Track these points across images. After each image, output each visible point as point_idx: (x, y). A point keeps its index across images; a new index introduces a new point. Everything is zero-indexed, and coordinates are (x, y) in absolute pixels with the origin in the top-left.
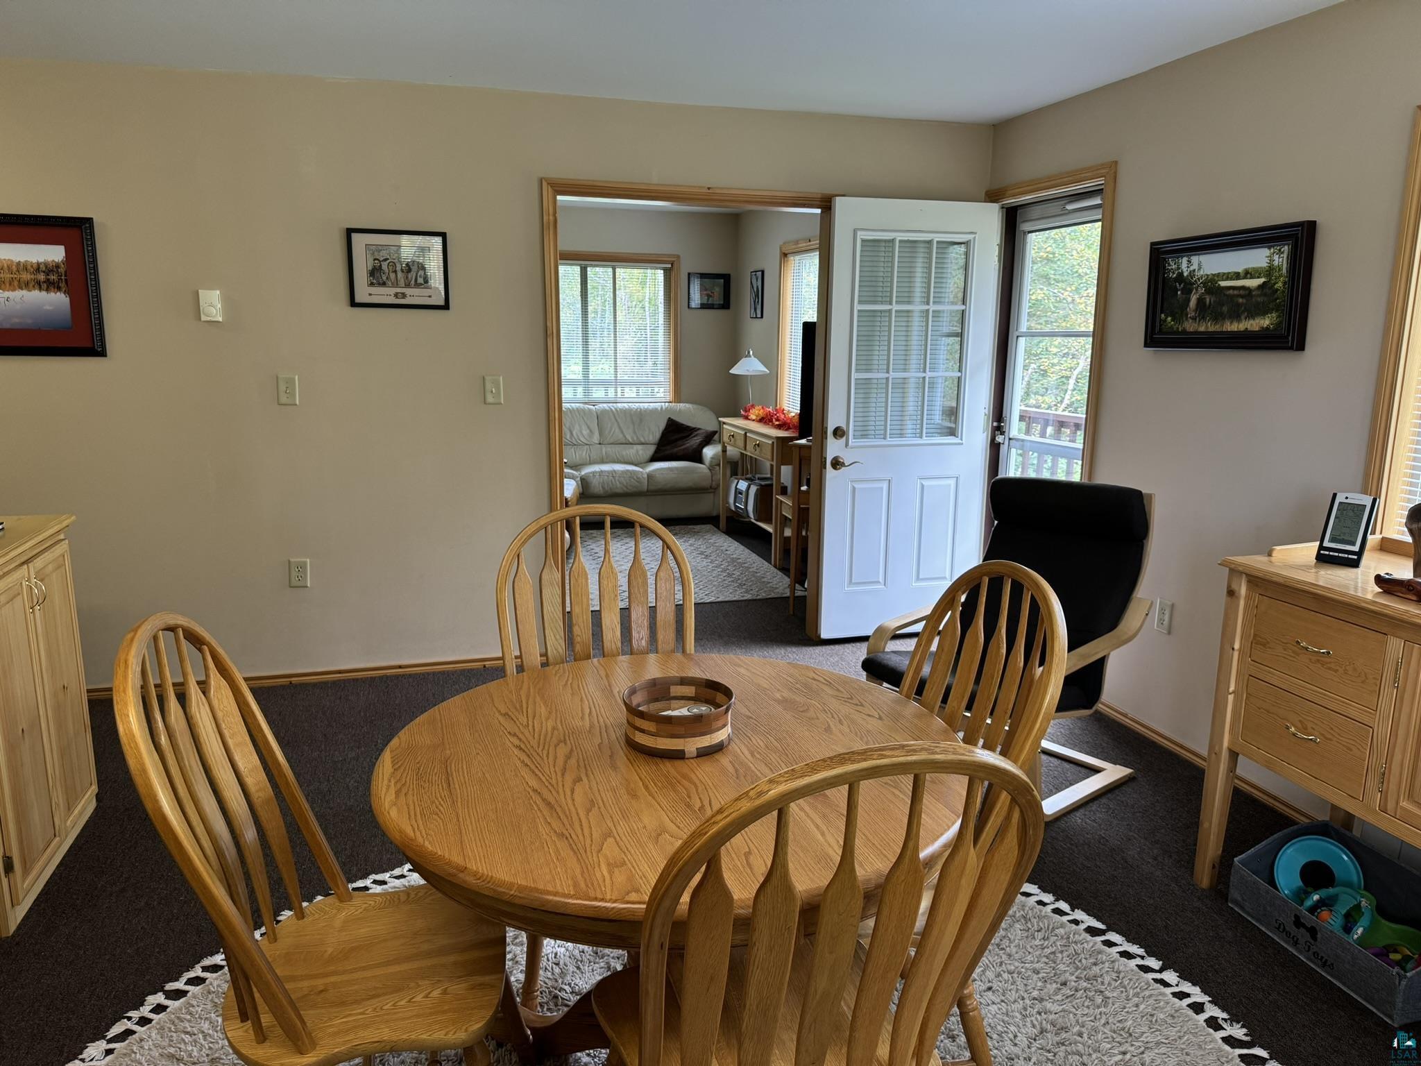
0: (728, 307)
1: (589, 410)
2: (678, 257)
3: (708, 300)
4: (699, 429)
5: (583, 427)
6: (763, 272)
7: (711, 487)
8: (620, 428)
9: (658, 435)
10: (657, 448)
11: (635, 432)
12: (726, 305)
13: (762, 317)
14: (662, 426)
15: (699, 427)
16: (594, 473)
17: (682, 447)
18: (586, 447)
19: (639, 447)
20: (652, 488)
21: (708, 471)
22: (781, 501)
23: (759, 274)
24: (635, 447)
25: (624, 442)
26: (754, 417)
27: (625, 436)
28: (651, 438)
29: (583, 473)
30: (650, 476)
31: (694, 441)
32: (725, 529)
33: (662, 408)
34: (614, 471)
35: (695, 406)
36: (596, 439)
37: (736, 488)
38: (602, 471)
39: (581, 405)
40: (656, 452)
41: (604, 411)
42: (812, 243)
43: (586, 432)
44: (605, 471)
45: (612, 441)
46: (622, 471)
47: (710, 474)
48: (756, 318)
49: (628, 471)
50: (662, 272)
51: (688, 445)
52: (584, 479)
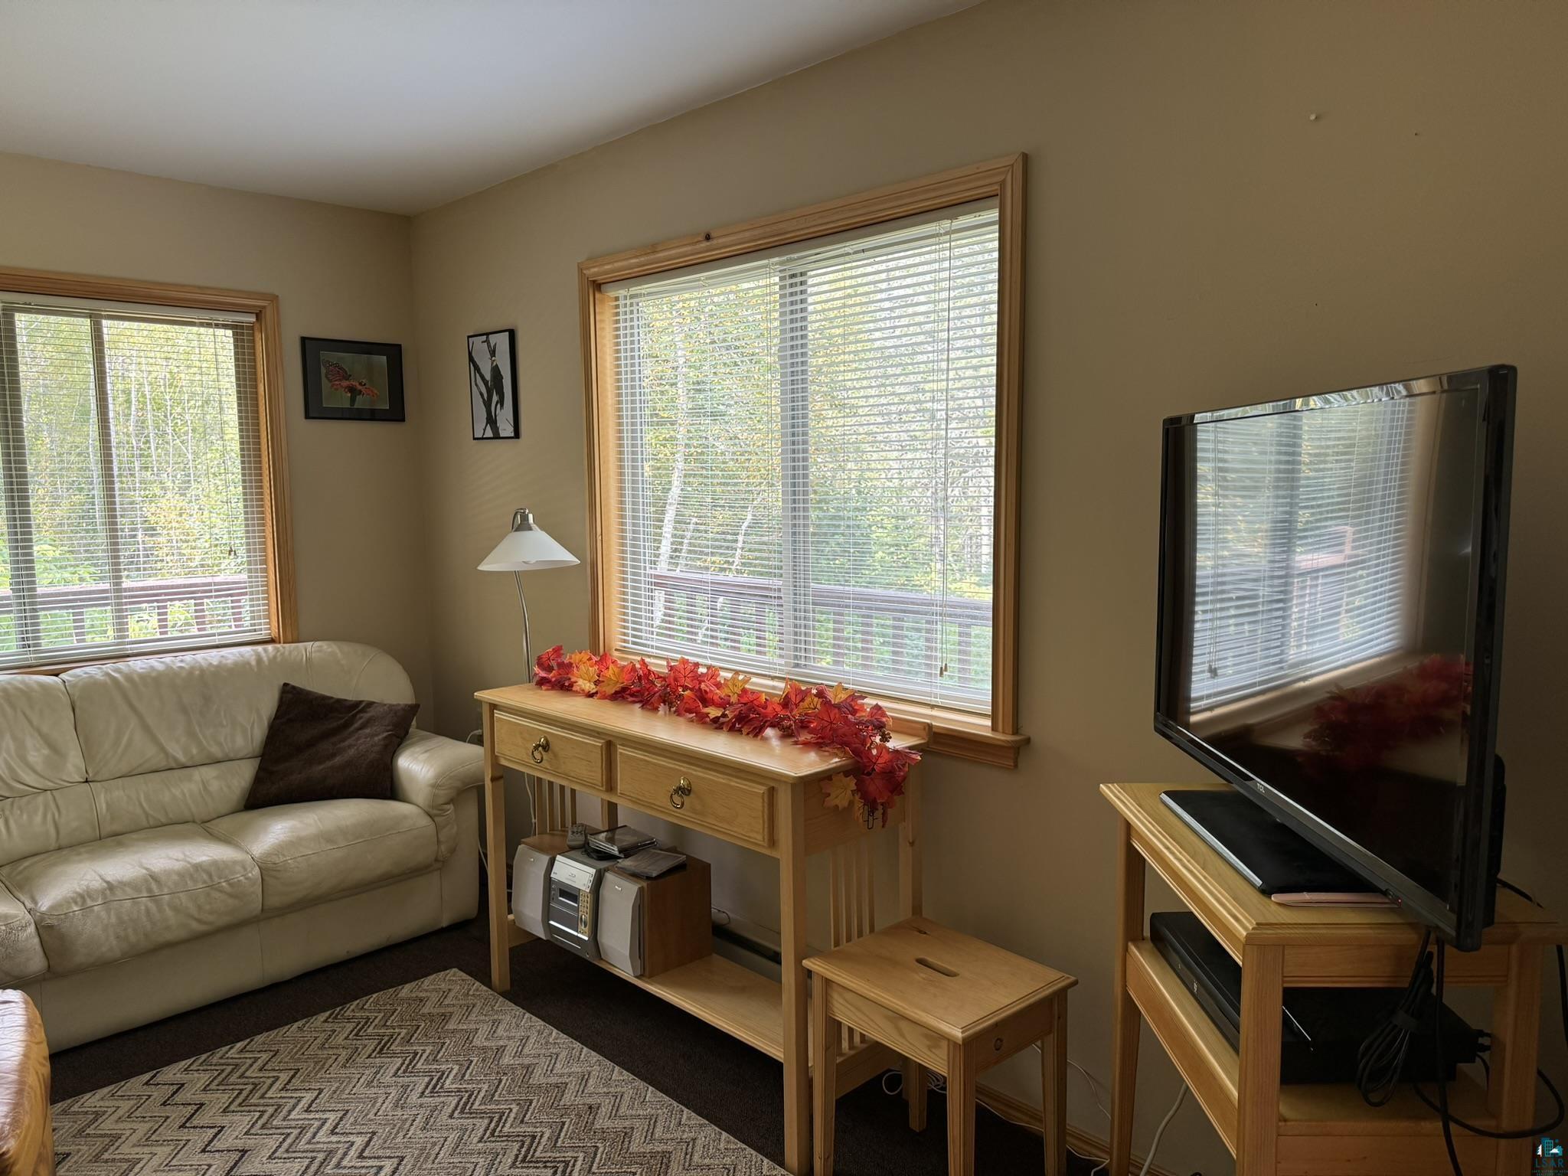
0: (401, 418)
1: (43, 687)
2: (274, 299)
3: (353, 400)
4: (370, 704)
5: (30, 743)
6: (512, 334)
7: (436, 860)
8: (146, 728)
9: (258, 733)
10: (261, 769)
11: (191, 734)
12: (395, 413)
13: (517, 435)
14: (268, 705)
15: (366, 697)
16: (83, 898)
17: (338, 760)
18: (40, 799)
19: (209, 772)
20: (274, 901)
21: (425, 821)
22: (828, 982)
23: (502, 342)
24: (198, 774)
25: (163, 764)
26: (589, 687)
27: (163, 749)
28: (240, 741)
29: (45, 904)
30: (268, 869)
31: (363, 742)
32: (508, 987)
33: (259, 660)
34: (154, 877)
35: (347, 647)
36: (74, 765)
37: (548, 880)
38: (111, 887)
39: (18, 678)
40: (258, 780)
41: (92, 687)
42: (714, 242)
43: (37, 755)
44: (122, 884)
45: (124, 768)
46: (181, 875)
47: (433, 826)
48: (497, 436)
49: (198, 867)
50: (229, 333)
51: (352, 752)
52: (50, 927)
